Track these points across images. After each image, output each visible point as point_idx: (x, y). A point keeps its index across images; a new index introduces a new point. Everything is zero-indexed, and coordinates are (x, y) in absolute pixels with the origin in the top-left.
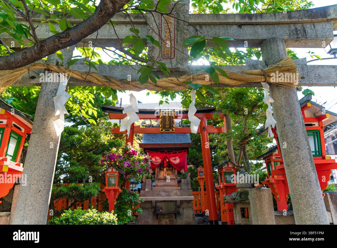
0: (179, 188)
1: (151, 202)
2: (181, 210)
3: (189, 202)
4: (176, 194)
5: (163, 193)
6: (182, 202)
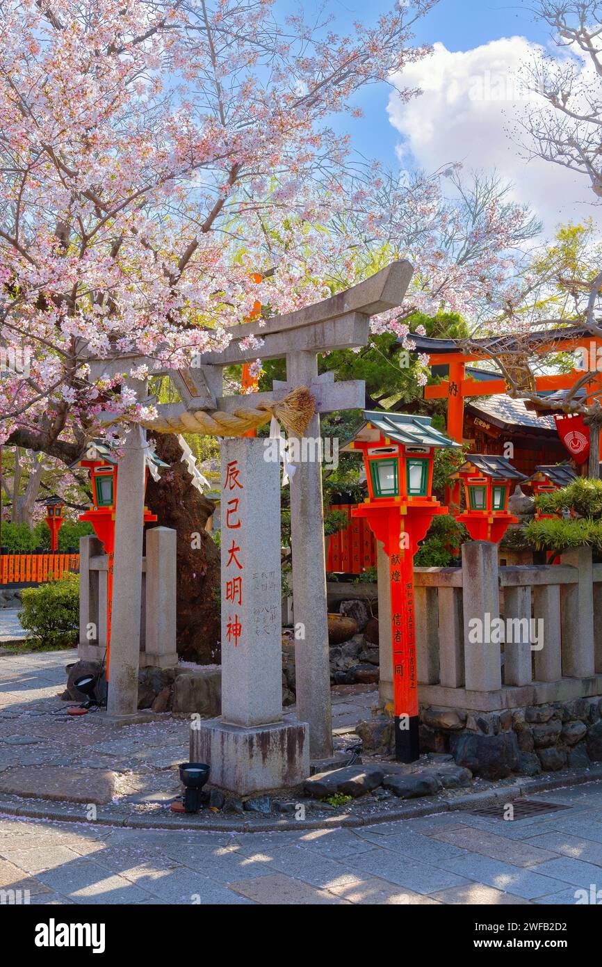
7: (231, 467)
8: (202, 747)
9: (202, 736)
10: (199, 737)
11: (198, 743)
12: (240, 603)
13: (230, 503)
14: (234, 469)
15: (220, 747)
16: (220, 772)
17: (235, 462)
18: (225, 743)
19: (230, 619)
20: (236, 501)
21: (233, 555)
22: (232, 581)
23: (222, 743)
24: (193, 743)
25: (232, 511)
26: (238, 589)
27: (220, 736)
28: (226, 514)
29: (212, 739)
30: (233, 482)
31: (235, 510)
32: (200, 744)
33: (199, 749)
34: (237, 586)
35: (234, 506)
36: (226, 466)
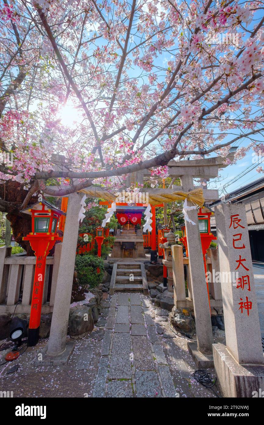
0: (136, 234)
1: (120, 242)
2: (136, 247)
3: (141, 243)
4: (134, 238)
5: (127, 238)
6: (137, 243)
7: (233, 218)
12: (249, 290)
13: (234, 236)
14: (237, 218)
17: (238, 215)
19: (241, 299)
20: (240, 234)
21: (241, 262)
25: (236, 240)
28: (232, 241)
30: (236, 225)
31: (240, 239)
35: (238, 237)
36: (230, 217)
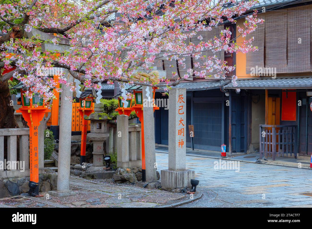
7: (180, 97)
8: (181, 178)
9: (180, 175)
10: (179, 176)
11: (179, 177)
12: (183, 136)
14: (182, 97)
15: (187, 176)
16: (187, 183)
17: (182, 95)
18: (189, 174)
19: (180, 140)
20: (182, 106)
21: (181, 122)
22: (181, 129)
23: (188, 175)
24: (177, 178)
25: (180, 109)
26: (183, 132)
27: (187, 173)
28: (178, 110)
29: (184, 175)
30: (181, 101)
31: (182, 109)
32: (180, 177)
33: (179, 179)
34: (182, 131)
35: (181, 108)
36: (179, 96)
